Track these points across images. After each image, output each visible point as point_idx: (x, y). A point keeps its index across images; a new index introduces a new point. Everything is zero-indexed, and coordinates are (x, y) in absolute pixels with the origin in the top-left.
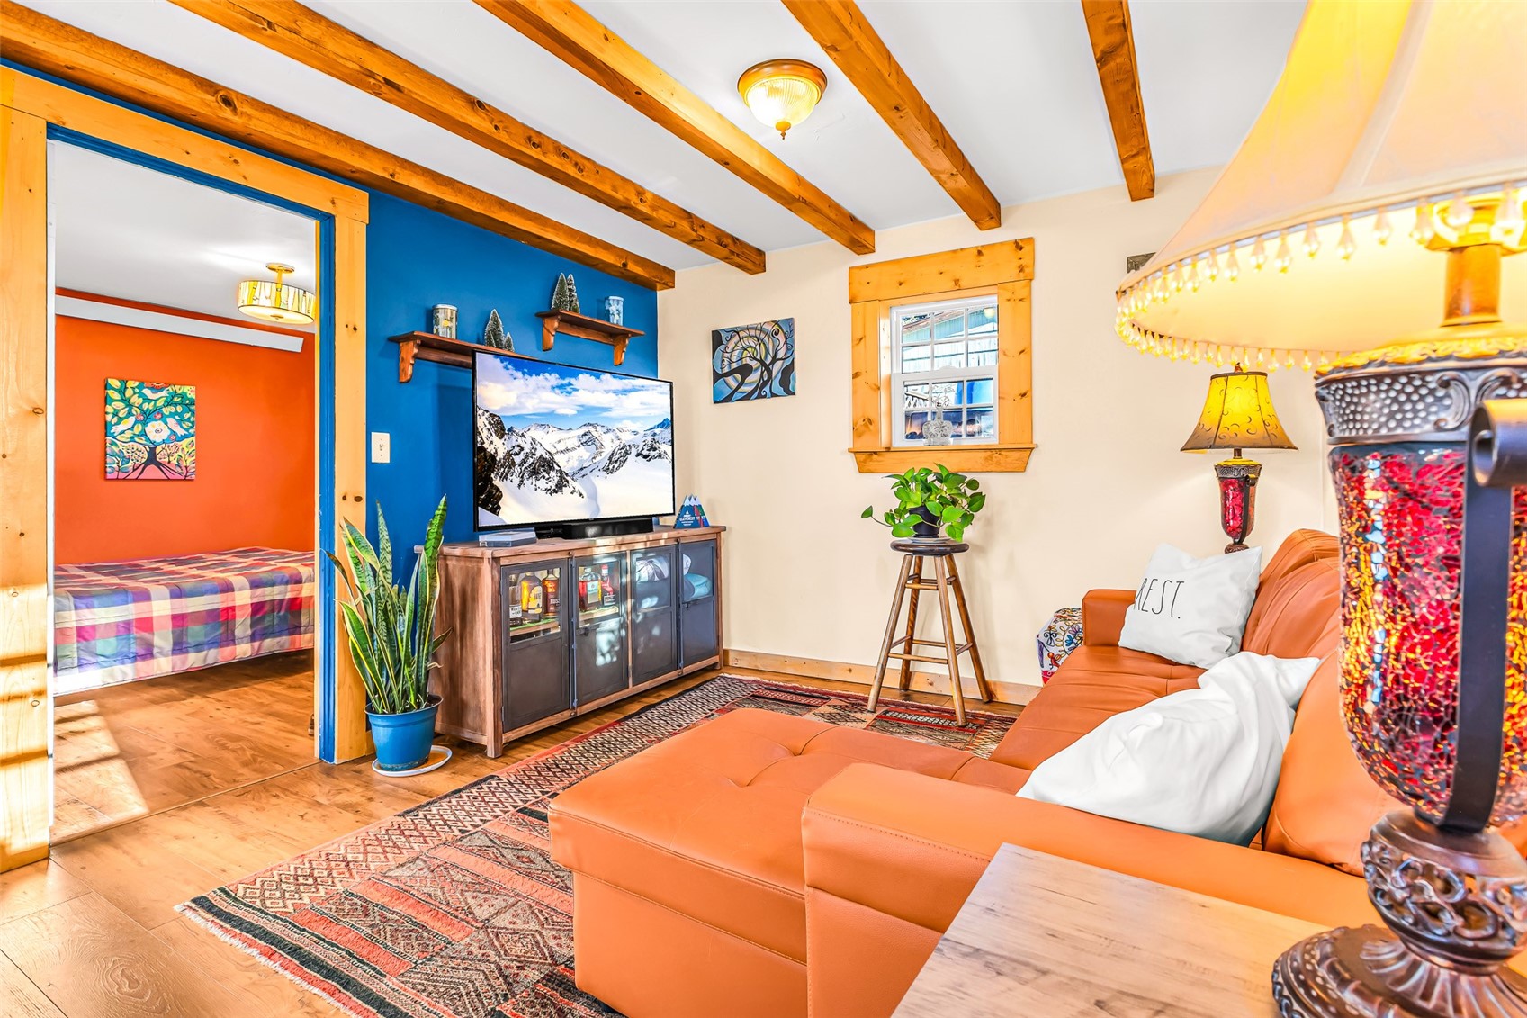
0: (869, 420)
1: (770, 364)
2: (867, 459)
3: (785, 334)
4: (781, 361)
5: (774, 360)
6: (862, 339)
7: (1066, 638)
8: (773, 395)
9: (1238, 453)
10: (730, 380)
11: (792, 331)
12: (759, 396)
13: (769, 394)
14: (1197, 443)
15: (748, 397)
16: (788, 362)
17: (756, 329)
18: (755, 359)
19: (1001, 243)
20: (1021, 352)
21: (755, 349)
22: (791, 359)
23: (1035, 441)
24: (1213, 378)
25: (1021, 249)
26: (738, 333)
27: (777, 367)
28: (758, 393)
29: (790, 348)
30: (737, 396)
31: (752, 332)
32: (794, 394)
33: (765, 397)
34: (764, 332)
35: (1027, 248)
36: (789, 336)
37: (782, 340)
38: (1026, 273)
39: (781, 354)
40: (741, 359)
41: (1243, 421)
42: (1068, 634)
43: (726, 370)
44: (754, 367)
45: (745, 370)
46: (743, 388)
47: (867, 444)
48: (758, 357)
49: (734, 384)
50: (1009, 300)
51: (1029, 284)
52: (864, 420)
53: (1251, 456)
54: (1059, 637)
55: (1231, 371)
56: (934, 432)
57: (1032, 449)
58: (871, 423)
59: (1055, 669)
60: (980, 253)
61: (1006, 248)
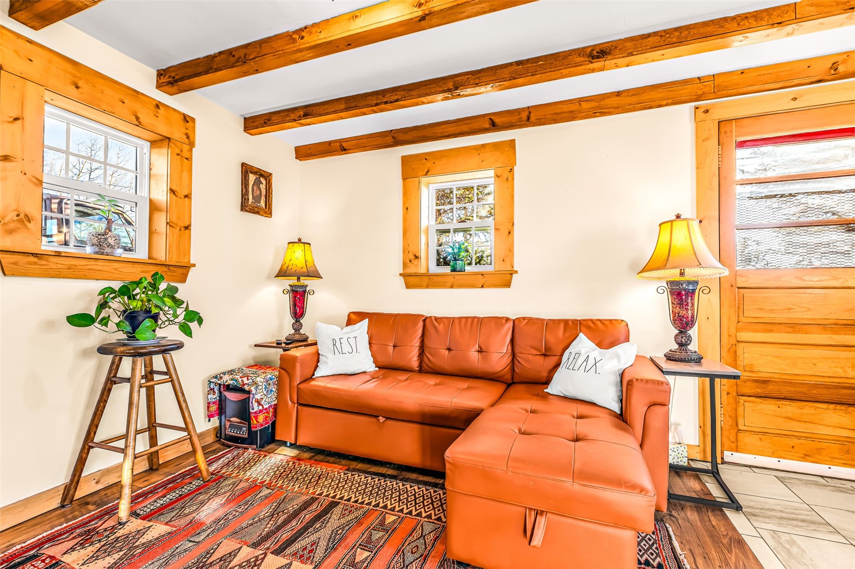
0: (26, 216)
2: (20, 261)
6: (16, 119)
7: (264, 386)
9: (298, 279)
14: (282, 273)
19: (174, 110)
20: (186, 196)
23: (191, 262)
24: (289, 243)
25: (187, 121)
35: (190, 124)
38: (190, 140)
41: (299, 265)
42: (264, 384)
47: (21, 243)
50: (178, 155)
51: (191, 150)
52: (18, 215)
53: (304, 281)
54: (260, 387)
55: (297, 241)
56: (112, 243)
57: (190, 267)
58: (29, 221)
59: (261, 408)
60: (157, 106)
61: (176, 114)
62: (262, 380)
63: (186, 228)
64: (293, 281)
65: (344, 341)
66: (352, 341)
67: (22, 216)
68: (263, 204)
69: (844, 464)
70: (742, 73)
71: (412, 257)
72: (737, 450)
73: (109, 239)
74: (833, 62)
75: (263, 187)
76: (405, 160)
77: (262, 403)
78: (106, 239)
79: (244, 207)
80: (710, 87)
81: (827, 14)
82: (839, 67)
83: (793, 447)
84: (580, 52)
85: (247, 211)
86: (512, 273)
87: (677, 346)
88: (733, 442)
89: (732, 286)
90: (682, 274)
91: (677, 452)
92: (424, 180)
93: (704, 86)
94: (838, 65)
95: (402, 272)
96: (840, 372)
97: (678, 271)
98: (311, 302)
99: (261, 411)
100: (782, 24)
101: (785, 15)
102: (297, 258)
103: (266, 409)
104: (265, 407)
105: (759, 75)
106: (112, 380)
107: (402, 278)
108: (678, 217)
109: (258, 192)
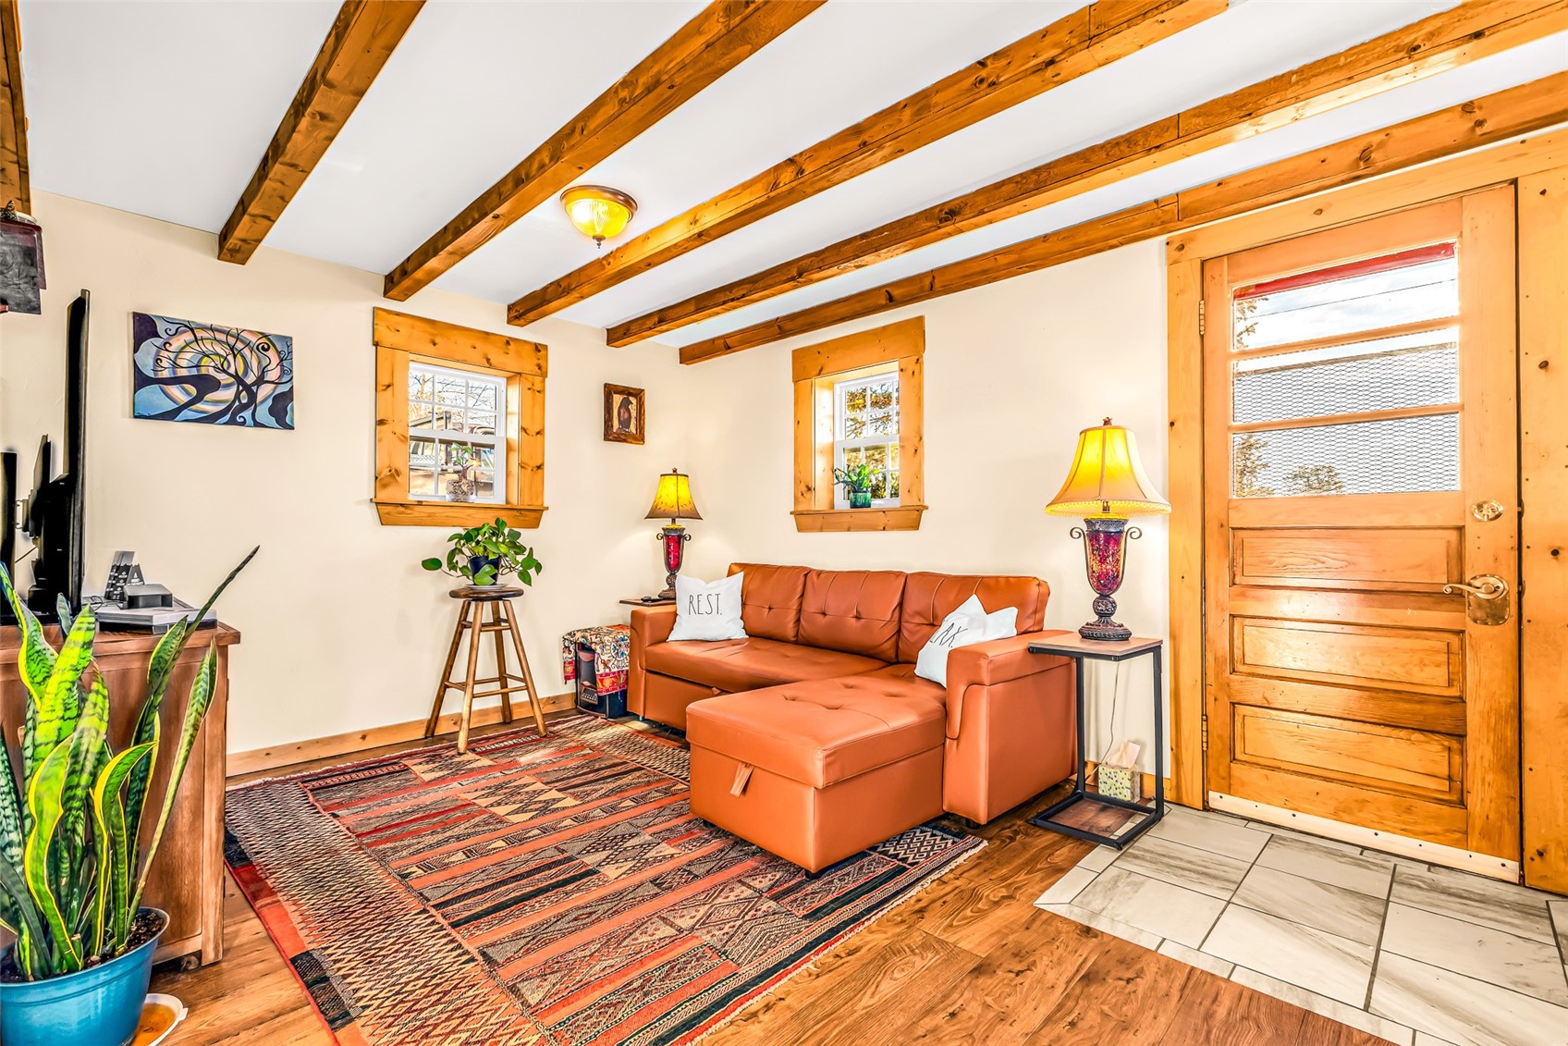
0: (396, 471)
1: (254, 384)
2: (392, 511)
3: (279, 353)
4: (273, 386)
5: (261, 381)
6: (388, 386)
8: (257, 424)
9: (674, 521)
10: (175, 391)
11: (290, 352)
12: (232, 422)
13: (250, 421)
14: (654, 514)
15: (211, 419)
16: (284, 388)
17: (228, 334)
18: (225, 371)
19: (525, 342)
20: (538, 433)
21: (226, 359)
22: (288, 386)
23: (545, 505)
24: (661, 476)
25: (539, 351)
26: (192, 330)
27: (264, 391)
28: (231, 415)
29: (286, 371)
30: (186, 413)
31: (222, 337)
32: (292, 428)
33: (243, 424)
34: (242, 341)
35: (543, 352)
36: (285, 358)
37: (275, 360)
38: (542, 371)
39: (273, 375)
40: (197, 366)
43: (166, 374)
44: (222, 382)
45: (205, 384)
46: (200, 406)
47: (393, 496)
48: (232, 370)
49: (184, 399)
50: (529, 389)
51: (544, 381)
52: (390, 471)
53: (680, 523)
54: (608, 647)
55: (671, 472)
56: (466, 490)
57: (543, 511)
58: (398, 475)
59: (607, 670)
60: (508, 343)
61: (528, 347)
62: (611, 640)
63: (539, 467)
64: (667, 523)
65: (703, 599)
66: (713, 599)
67: (393, 471)
68: (633, 429)
69: (1402, 830)
70: (1219, 184)
71: (804, 489)
72: (1228, 790)
73: (463, 486)
74: (1362, 148)
75: (633, 408)
76: (798, 355)
77: (610, 666)
78: (460, 486)
79: (609, 435)
80: (1173, 213)
81: (1217, 127)
82: (1373, 155)
83: (1318, 793)
84: (926, 214)
85: (610, 440)
86: (920, 509)
87: (1096, 618)
88: (1223, 779)
89: (1222, 526)
90: (1106, 509)
91: (1115, 779)
92: (818, 381)
93: (1163, 212)
94: (1371, 152)
95: (793, 510)
96: (1400, 673)
97: (1100, 505)
98: (689, 550)
99: (607, 675)
100: (1161, 148)
101: (1165, 134)
102: (671, 493)
103: (614, 673)
104: (613, 670)
105: (1245, 185)
106: (463, 625)
107: (793, 516)
108: (1107, 422)
109: (626, 415)
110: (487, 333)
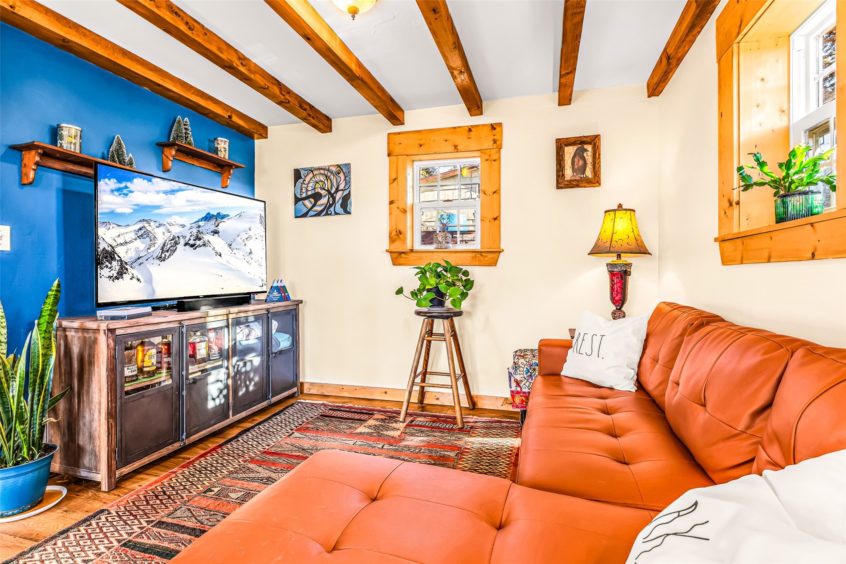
0: (400, 231)
1: (334, 193)
2: (398, 257)
3: (344, 174)
4: (342, 192)
5: (337, 190)
6: (395, 179)
7: (525, 369)
8: (336, 214)
9: (619, 256)
10: (307, 202)
11: (349, 172)
12: (327, 214)
13: (333, 213)
14: (596, 251)
15: (319, 214)
16: (346, 192)
17: (324, 169)
18: (324, 189)
19: (483, 125)
20: (494, 192)
21: (324, 182)
22: (348, 190)
23: (501, 248)
24: (606, 212)
25: (495, 129)
26: (312, 171)
27: (339, 195)
28: (326, 211)
29: (348, 183)
30: (311, 213)
31: (322, 172)
32: (350, 213)
33: (330, 214)
34: (330, 172)
35: (498, 129)
36: (347, 176)
37: (343, 178)
38: (497, 144)
39: (342, 187)
40: (314, 189)
41: (624, 237)
42: (526, 367)
43: (304, 195)
44: (323, 195)
45: (317, 197)
46: (316, 208)
47: (398, 247)
48: (326, 188)
49: (310, 206)
50: (487, 160)
51: (499, 151)
52: (396, 232)
53: (626, 258)
54: (521, 369)
55: (616, 208)
56: (441, 240)
57: (500, 252)
58: (401, 234)
59: (519, 389)
60: (470, 130)
61: (486, 128)
62: (525, 363)
63: (495, 219)
64: (612, 258)
65: (588, 338)
66: (597, 340)
67: (398, 231)
68: (589, 173)
75: (588, 156)
77: (521, 385)
85: (561, 188)
95: (717, 236)
99: (518, 393)
102: (622, 227)
103: (524, 393)
104: (524, 390)
107: (717, 244)
109: (581, 162)
110: (455, 128)
